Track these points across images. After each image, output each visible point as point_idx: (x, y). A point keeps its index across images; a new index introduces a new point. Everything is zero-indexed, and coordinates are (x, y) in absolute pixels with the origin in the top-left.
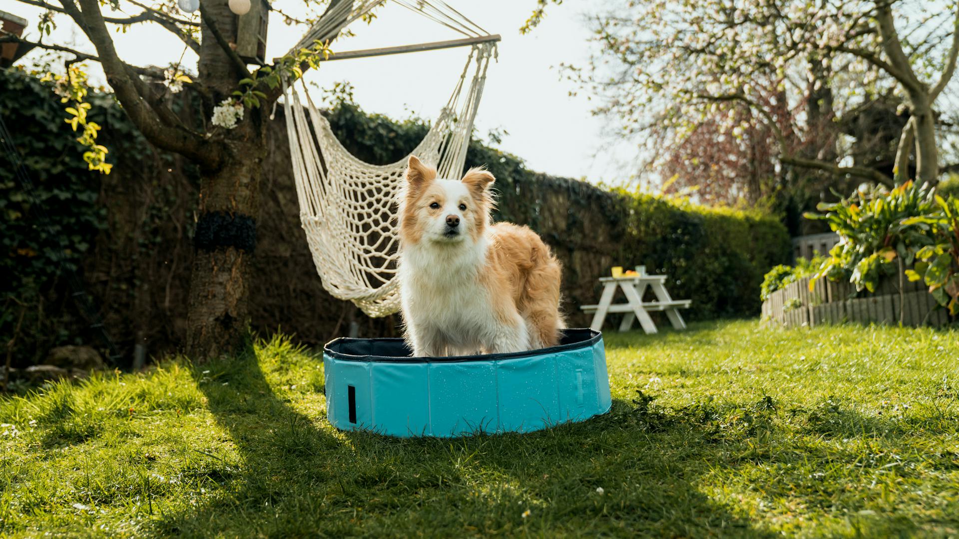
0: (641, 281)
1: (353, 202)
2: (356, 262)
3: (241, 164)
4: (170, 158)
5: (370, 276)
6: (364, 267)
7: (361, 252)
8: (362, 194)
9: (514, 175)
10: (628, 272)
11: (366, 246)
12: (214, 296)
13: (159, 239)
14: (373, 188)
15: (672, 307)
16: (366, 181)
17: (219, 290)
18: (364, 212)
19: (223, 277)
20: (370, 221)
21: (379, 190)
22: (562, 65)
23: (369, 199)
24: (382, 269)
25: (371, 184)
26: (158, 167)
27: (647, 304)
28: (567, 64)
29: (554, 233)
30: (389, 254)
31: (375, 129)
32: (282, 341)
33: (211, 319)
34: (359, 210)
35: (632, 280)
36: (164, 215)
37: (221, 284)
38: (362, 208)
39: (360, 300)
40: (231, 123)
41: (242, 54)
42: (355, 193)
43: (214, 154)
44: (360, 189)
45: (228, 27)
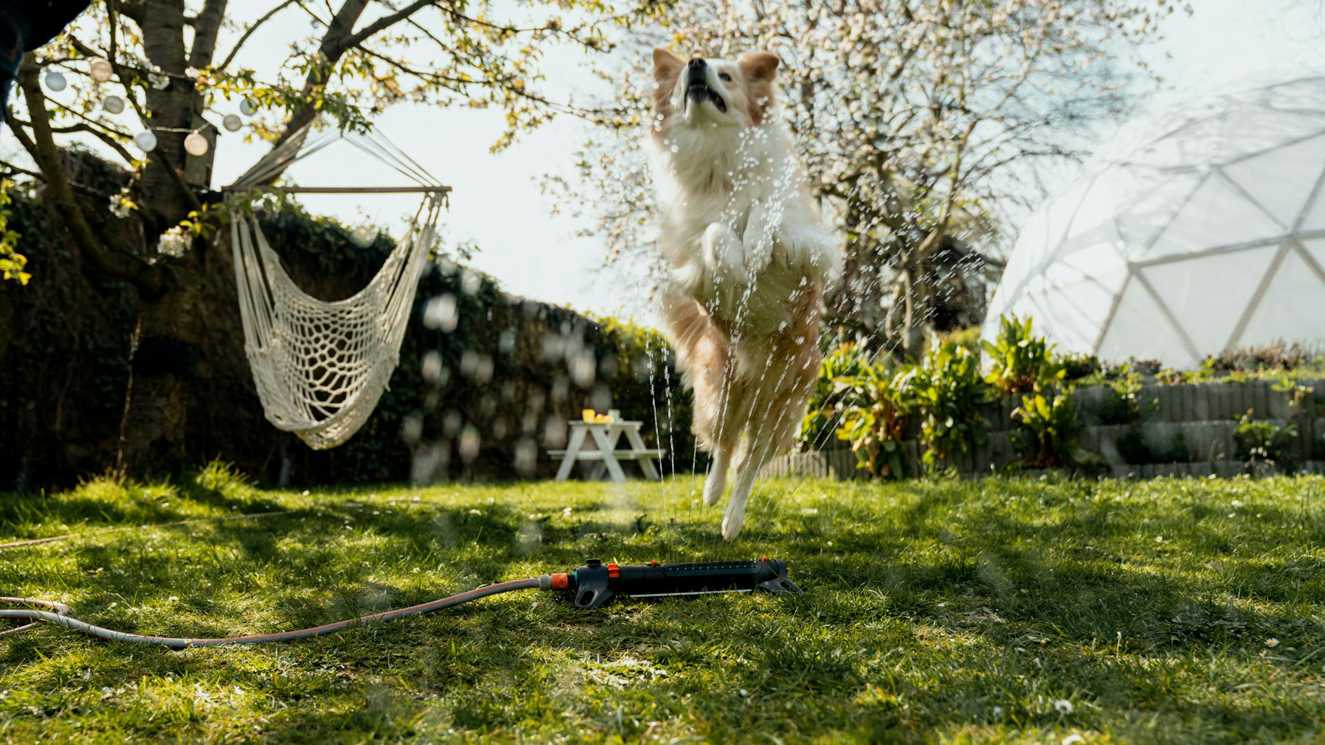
0: (613, 426)
1: (300, 337)
2: (301, 395)
3: (183, 290)
4: (67, 254)
5: (314, 409)
6: (308, 401)
7: (307, 387)
8: (310, 330)
9: (485, 297)
10: (599, 416)
11: (311, 380)
12: (151, 421)
13: (50, 350)
14: (320, 323)
15: (646, 456)
16: (314, 316)
17: (156, 415)
18: (311, 347)
19: (161, 402)
20: (317, 356)
21: (327, 327)
22: (546, 176)
23: (316, 335)
24: (327, 403)
25: (319, 319)
26: (52, 264)
27: (618, 452)
28: (551, 175)
29: (530, 366)
30: (334, 388)
31: (322, 235)
32: (218, 469)
33: (147, 443)
34: (306, 345)
35: (603, 425)
36: (58, 321)
37: (158, 408)
38: (309, 342)
39: (304, 432)
40: (176, 252)
41: (190, 181)
42: (302, 327)
43: (157, 280)
44: (307, 325)
45: (175, 152)
